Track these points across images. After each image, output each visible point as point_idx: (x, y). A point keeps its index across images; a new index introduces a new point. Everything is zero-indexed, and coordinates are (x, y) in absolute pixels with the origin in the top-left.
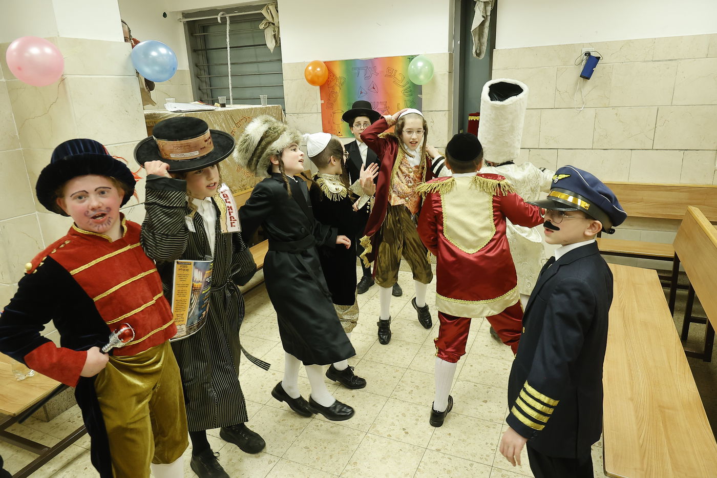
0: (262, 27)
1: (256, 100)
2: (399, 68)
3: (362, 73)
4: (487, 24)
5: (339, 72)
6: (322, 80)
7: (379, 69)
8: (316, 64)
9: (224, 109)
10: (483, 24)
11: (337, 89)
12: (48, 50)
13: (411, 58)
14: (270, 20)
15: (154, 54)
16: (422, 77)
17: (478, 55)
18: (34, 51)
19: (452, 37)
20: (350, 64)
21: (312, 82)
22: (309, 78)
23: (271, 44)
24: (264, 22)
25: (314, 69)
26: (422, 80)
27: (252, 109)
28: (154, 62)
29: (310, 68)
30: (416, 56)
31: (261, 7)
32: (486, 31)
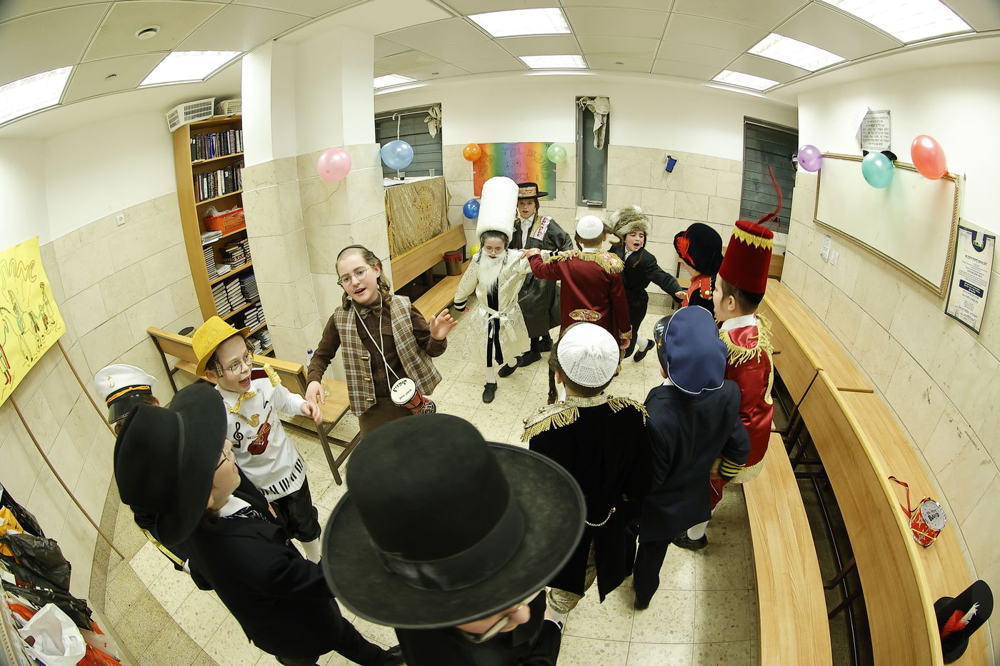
0: (426, 121)
1: (426, 173)
2: (539, 151)
3: (508, 152)
4: (604, 128)
5: (489, 151)
6: (475, 158)
7: (522, 150)
8: (472, 146)
9: (402, 182)
10: (601, 128)
11: (488, 163)
12: (344, 155)
13: (548, 145)
14: (434, 116)
15: (399, 150)
16: (557, 158)
17: (598, 146)
18: (336, 158)
19: (577, 133)
20: (498, 146)
21: (469, 158)
22: (467, 155)
23: (433, 132)
24: (428, 118)
25: (471, 149)
26: (556, 160)
27: (427, 180)
28: (399, 155)
29: (468, 149)
30: (552, 143)
31: (428, 108)
32: (604, 132)
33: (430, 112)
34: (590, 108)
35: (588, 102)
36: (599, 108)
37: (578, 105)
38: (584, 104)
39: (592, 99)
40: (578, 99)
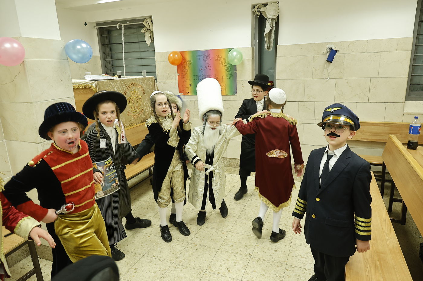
0: (143, 31)
1: (139, 73)
2: (223, 55)
3: (202, 58)
4: (273, 31)
5: (188, 57)
6: (178, 62)
7: (211, 56)
8: (175, 53)
9: (120, 79)
10: (271, 31)
11: (187, 67)
12: (16, 45)
13: (230, 50)
14: (148, 27)
15: (79, 47)
16: (236, 60)
17: (268, 48)
18: (7, 45)
19: (253, 38)
20: (195, 53)
21: (173, 63)
22: (171, 61)
23: (148, 41)
24: (144, 28)
25: (174, 56)
26: (236, 62)
27: (137, 78)
28: (79, 51)
29: (171, 55)
30: (232, 49)
31: (142, 20)
32: (273, 35)
33: (144, 23)
34: (263, 14)
35: (262, 9)
36: (270, 14)
37: (253, 12)
38: (259, 11)
39: (265, 5)
40: (254, 7)
